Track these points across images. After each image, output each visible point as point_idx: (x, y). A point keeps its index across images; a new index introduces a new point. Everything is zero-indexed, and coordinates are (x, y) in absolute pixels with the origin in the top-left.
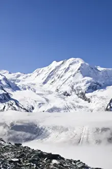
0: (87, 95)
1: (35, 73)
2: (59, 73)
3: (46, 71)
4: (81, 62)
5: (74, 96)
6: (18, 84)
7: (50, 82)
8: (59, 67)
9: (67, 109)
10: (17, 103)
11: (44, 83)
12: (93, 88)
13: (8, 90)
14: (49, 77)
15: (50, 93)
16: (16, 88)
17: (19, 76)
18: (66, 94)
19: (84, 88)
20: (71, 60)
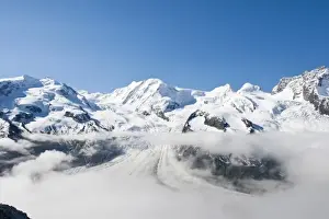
0: (166, 115)
1: (115, 93)
2: (139, 92)
3: (126, 91)
4: (160, 82)
5: (153, 115)
6: (98, 104)
7: (130, 101)
8: (137, 88)
9: (147, 128)
10: (97, 123)
11: (124, 103)
12: (171, 107)
13: (88, 110)
14: (128, 97)
15: (130, 112)
16: (97, 108)
17: (98, 96)
18: (146, 114)
19: (163, 108)
20: (150, 81)
